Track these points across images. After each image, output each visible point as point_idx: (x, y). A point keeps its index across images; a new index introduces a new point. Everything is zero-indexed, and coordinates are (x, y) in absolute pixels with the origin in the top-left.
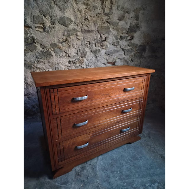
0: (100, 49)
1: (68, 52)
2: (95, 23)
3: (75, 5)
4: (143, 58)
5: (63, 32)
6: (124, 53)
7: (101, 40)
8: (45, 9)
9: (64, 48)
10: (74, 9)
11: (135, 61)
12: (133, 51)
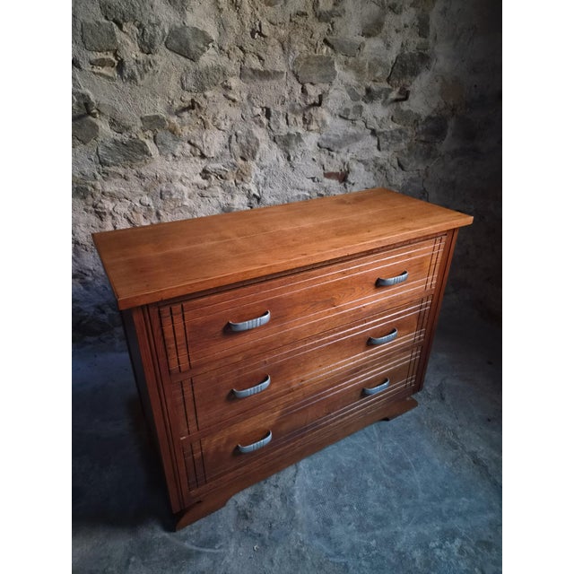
0: (300, 131)
1: (198, 143)
2: (285, 45)
4: (434, 158)
5: (181, 79)
6: (376, 142)
7: (306, 102)
9: (186, 129)
11: (409, 167)
12: (406, 136)
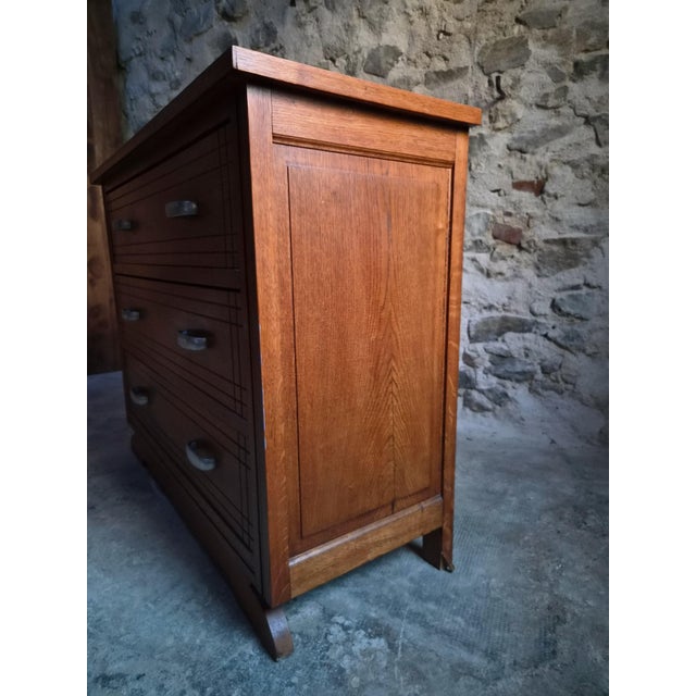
2: (471, 38)
7: (492, 96)
8: (334, 39)
10: (408, 15)
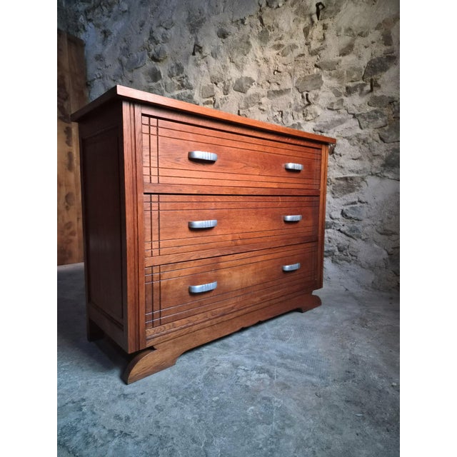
0: (301, 121)
2: (291, 74)
3: (259, 54)
5: (239, 104)
6: (358, 123)
7: (304, 103)
8: (217, 73)
10: (258, 61)
